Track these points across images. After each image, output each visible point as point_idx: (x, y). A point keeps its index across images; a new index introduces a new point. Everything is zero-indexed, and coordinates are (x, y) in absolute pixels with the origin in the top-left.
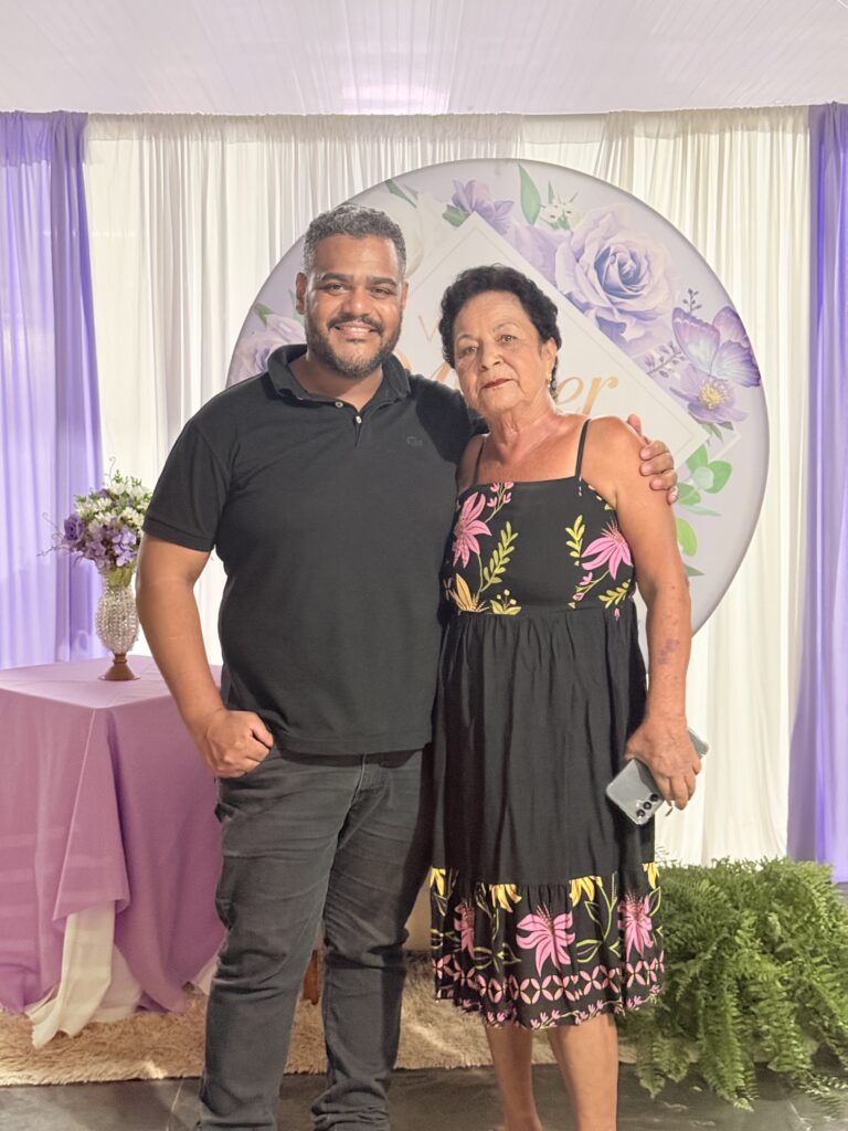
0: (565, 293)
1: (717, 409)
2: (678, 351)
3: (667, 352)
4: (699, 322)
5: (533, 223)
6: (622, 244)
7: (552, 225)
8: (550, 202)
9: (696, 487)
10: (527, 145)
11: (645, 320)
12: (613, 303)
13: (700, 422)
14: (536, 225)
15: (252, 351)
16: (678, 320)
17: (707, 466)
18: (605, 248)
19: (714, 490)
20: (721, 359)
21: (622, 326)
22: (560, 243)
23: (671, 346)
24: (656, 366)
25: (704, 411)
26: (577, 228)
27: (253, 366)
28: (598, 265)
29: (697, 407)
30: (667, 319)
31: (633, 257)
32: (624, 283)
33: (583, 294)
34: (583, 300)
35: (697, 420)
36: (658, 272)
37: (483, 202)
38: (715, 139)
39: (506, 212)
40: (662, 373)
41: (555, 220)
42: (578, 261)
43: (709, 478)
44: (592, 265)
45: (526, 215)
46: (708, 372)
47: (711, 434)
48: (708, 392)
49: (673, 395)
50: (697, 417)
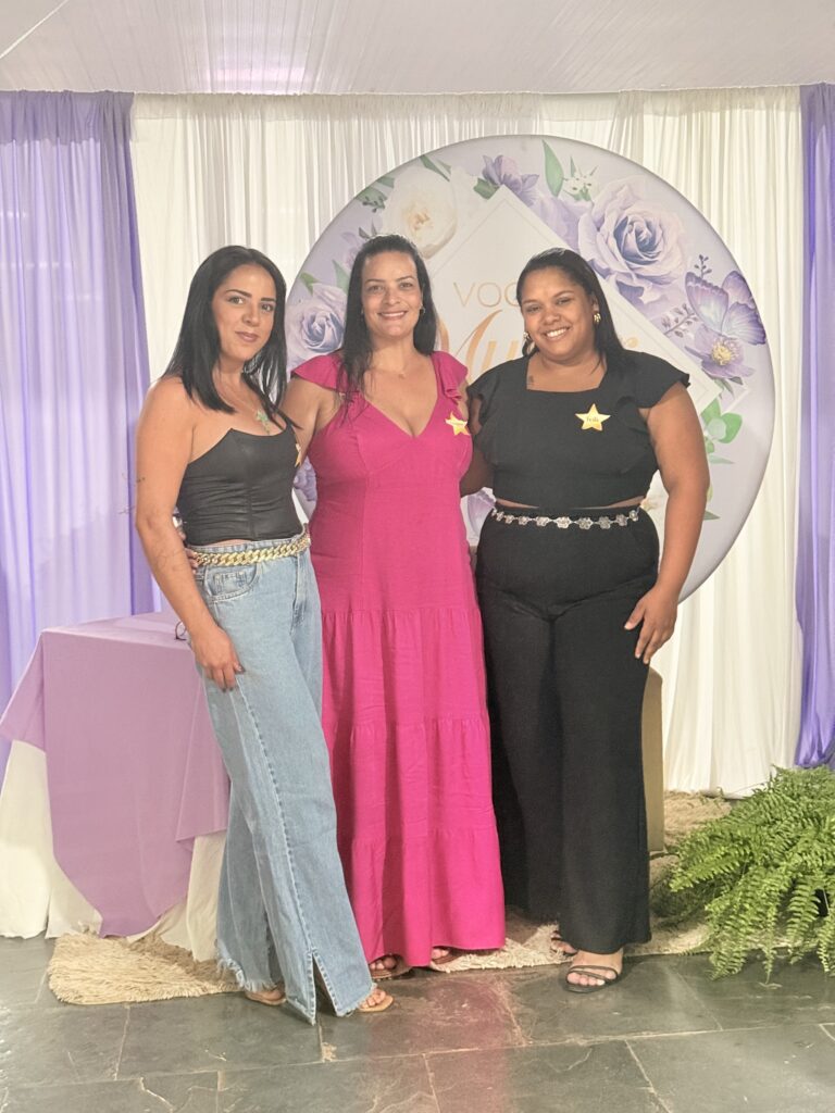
1: (727, 366)
2: (691, 313)
3: (681, 313)
4: (710, 285)
5: (557, 195)
6: (639, 213)
7: (573, 196)
8: (572, 175)
9: (710, 438)
10: (546, 123)
11: (660, 284)
12: (632, 269)
13: (712, 378)
14: (560, 197)
15: (299, 318)
16: (690, 284)
17: (720, 418)
18: (623, 217)
19: (726, 440)
20: (730, 320)
21: (639, 290)
22: (582, 213)
23: (685, 308)
24: (671, 328)
25: (716, 367)
26: (598, 199)
27: (300, 331)
28: (618, 234)
29: (709, 364)
30: (680, 283)
31: (648, 225)
32: (640, 250)
33: (603, 260)
34: (604, 267)
35: (710, 376)
36: (672, 239)
37: (511, 175)
38: (716, 116)
39: (532, 185)
40: (677, 333)
41: (576, 192)
42: (598, 229)
43: (721, 429)
44: (612, 233)
45: (551, 188)
46: (719, 331)
47: (723, 389)
48: (719, 350)
49: (687, 353)
50: (710, 373)
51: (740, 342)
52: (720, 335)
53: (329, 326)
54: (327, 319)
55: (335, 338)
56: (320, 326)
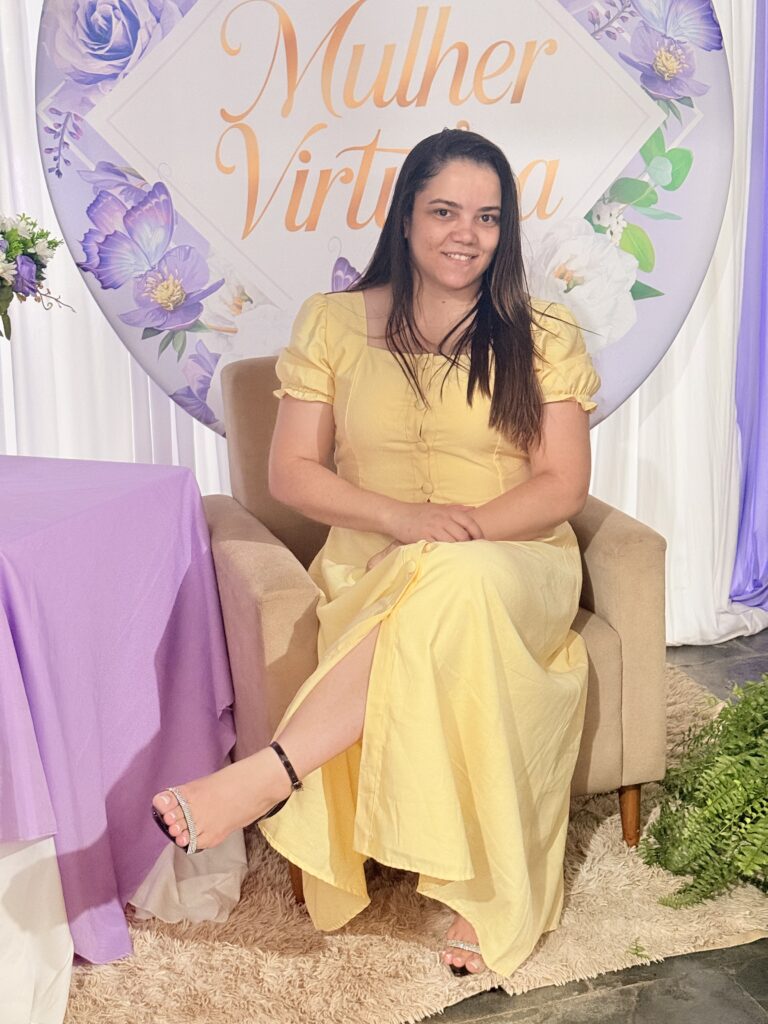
1: (674, 81)
3: (615, 6)
9: (652, 184)
13: (654, 98)
15: (72, 7)
17: (663, 156)
19: (672, 187)
20: (676, 15)
24: (602, 25)
25: (659, 83)
27: (74, 28)
29: (651, 79)
35: (650, 95)
40: (609, 33)
43: (666, 172)
46: (663, 31)
47: (668, 114)
48: (663, 58)
49: (623, 62)
50: (651, 92)
51: (692, 48)
52: (665, 36)
53: (119, 19)
54: (115, 8)
55: (128, 39)
56: (104, 18)
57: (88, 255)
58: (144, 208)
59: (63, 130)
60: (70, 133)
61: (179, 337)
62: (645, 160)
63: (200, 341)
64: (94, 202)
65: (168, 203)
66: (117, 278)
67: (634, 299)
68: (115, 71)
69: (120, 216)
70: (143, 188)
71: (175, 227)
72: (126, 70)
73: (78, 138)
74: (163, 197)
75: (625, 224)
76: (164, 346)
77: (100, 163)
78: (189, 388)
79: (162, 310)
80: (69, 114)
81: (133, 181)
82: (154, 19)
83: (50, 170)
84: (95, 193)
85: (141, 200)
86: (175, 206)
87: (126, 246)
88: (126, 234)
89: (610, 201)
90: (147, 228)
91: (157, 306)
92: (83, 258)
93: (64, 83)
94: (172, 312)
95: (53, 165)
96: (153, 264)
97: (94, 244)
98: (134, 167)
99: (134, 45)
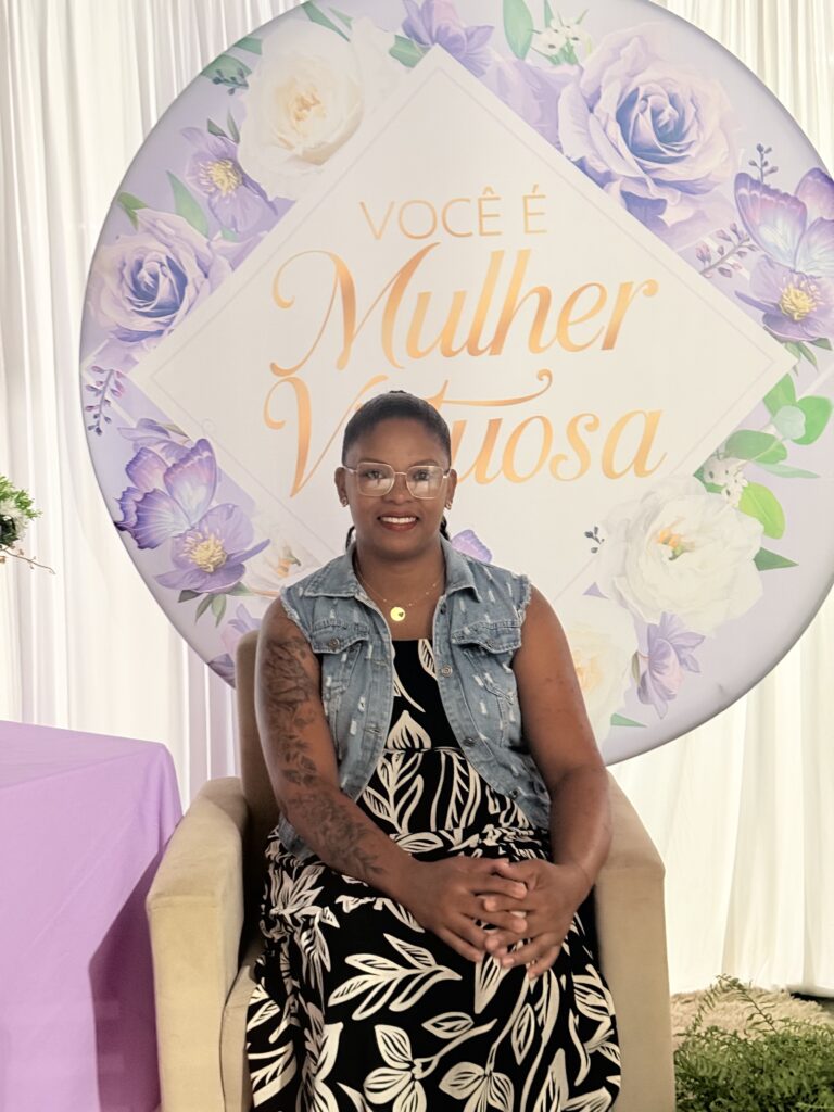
0: (574, 159)
1: (806, 320)
2: (744, 237)
3: (729, 240)
4: (775, 192)
5: (523, 58)
6: (657, 82)
7: (550, 58)
8: (548, 25)
9: (780, 437)
11: (694, 194)
12: (646, 171)
13: (781, 341)
14: (528, 61)
15: (119, 266)
16: (743, 191)
17: (794, 404)
18: (630, 90)
19: (806, 440)
20: (809, 247)
21: (660, 205)
22: (565, 84)
23: (735, 231)
24: (712, 263)
25: (788, 323)
26: (589, 61)
27: (120, 287)
28: (622, 116)
29: (776, 318)
30: (727, 191)
31: (673, 101)
32: (660, 140)
33: (602, 160)
34: (602, 169)
35: (775, 337)
36: (711, 120)
37: (447, 29)
39: (482, 43)
40: (722, 271)
41: (554, 52)
42: (591, 110)
43: (797, 423)
44: (613, 115)
45: (513, 46)
46: (791, 266)
47: (799, 358)
48: (792, 296)
49: (740, 301)
50: (776, 333)
51: (829, 283)
52: (793, 271)
53: (166, 276)
54: (162, 265)
55: (174, 295)
56: (151, 275)
57: (125, 513)
58: (185, 466)
59: (105, 388)
60: (113, 391)
61: (218, 600)
62: (770, 409)
63: (242, 605)
64: (134, 459)
65: (211, 459)
66: (154, 537)
67: (759, 569)
68: (161, 328)
69: (160, 473)
70: (186, 445)
71: (218, 485)
72: (171, 327)
73: (119, 396)
74: (206, 454)
75: (745, 483)
76: (201, 610)
77: (142, 420)
78: (227, 656)
79: (201, 572)
80: (112, 372)
81: (175, 438)
82: (202, 275)
83: (90, 428)
84: (135, 449)
85: (183, 457)
86: (219, 463)
87: (165, 504)
88: (167, 492)
89: (726, 457)
90: (187, 485)
91: (196, 568)
92: (120, 517)
93: (107, 341)
94: (211, 574)
95: (93, 422)
96: (193, 523)
97: (132, 503)
98: (177, 424)
99: (181, 301)
